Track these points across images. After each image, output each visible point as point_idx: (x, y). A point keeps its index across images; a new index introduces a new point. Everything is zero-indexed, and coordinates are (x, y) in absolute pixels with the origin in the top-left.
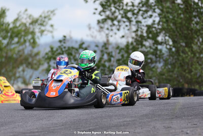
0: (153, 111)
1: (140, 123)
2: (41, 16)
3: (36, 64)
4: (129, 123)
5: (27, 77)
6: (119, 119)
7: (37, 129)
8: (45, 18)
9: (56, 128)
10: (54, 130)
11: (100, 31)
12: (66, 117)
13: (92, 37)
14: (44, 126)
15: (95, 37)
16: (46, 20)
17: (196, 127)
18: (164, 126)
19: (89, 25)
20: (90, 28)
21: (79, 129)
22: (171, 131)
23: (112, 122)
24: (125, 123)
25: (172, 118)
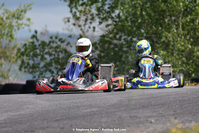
0: (121, 101)
1: (106, 113)
2: (18, 9)
4: (95, 114)
6: (86, 109)
7: (5, 120)
8: (22, 11)
9: (24, 119)
10: (21, 121)
12: (35, 108)
13: (68, 30)
14: (11, 117)
15: (72, 30)
16: (23, 13)
17: (161, 116)
21: (47, 119)
22: (136, 121)
23: (79, 112)
24: (92, 113)
25: (139, 108)
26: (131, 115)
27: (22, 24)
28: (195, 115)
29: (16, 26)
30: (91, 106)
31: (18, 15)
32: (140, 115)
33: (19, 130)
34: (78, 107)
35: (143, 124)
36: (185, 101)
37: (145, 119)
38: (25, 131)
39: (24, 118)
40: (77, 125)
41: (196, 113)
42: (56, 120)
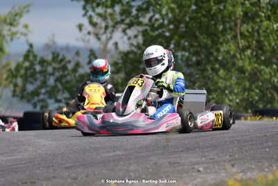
1: (136, 158)
2: (10, 13)
4: (121, 159)
6: (108, 152)
8: (16, 15)
9: (21, 166)
10: (17, 168)
13: (84, 41)
14: (4, 163)
15: (88, 41)
16: (17, 18)
17: (213, 163)
18: (169, 162)
21: (53, 166)
22: (178, 169)
23: (98, 157)
24: (116, 158)
25: (182, 151)
26: (170, 160)
27: (16, 33)
28: (259, 162)
29: (9, 35)
30: (115, 148)
31: (10, 19)
32: (183, 161)
33: (15, 181)
34: (96, 149)
35: (187, 173)
36: (247, 142)
37: (191, 167)
38: (23, 183)
39: (21, 164)
40: (94, 174)
41: (262, 158)
42: (66, 168)
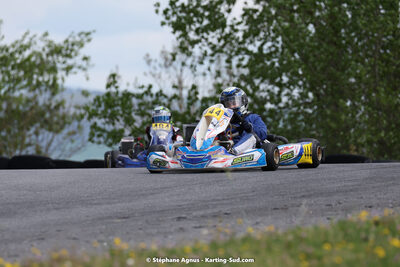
2: (67, 41)
3: (57, 123)
5: (44, 144)
11: (166, 66)
13: (154, 76)
15: (160, 76)
19: (148, 55)
20: (149, 62)
29: (63, 69)
